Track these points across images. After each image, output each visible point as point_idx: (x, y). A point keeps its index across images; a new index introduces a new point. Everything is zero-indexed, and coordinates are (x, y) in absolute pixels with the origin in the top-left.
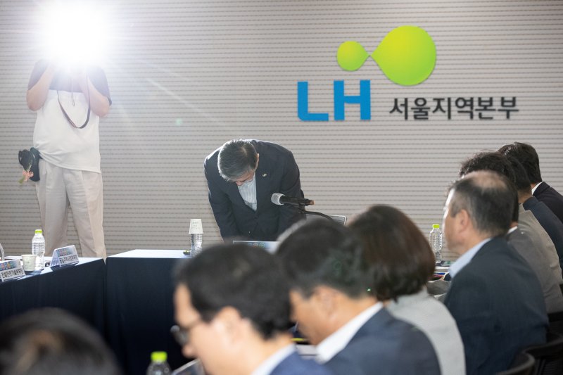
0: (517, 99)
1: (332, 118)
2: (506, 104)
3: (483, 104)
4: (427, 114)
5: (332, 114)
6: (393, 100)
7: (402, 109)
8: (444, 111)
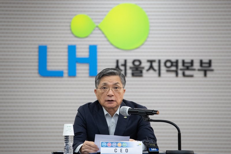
0: (213, 61)
1: (66, 75)
2: (204, 65)
3: (186, 65)
4: (141, 72)
5: (66, 72)
6: (115, 61)
7: (122, 68)
8: (154, 70)
